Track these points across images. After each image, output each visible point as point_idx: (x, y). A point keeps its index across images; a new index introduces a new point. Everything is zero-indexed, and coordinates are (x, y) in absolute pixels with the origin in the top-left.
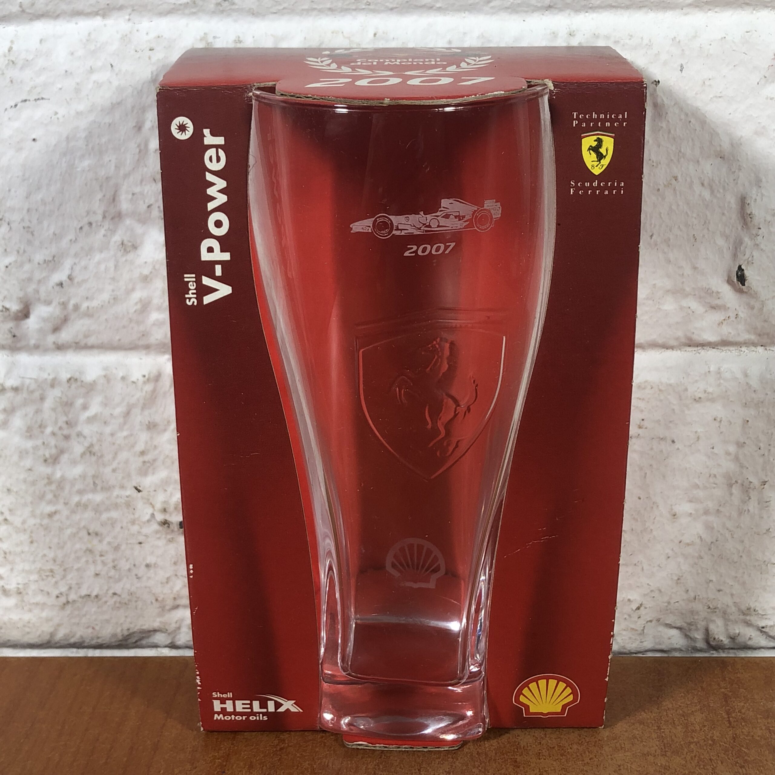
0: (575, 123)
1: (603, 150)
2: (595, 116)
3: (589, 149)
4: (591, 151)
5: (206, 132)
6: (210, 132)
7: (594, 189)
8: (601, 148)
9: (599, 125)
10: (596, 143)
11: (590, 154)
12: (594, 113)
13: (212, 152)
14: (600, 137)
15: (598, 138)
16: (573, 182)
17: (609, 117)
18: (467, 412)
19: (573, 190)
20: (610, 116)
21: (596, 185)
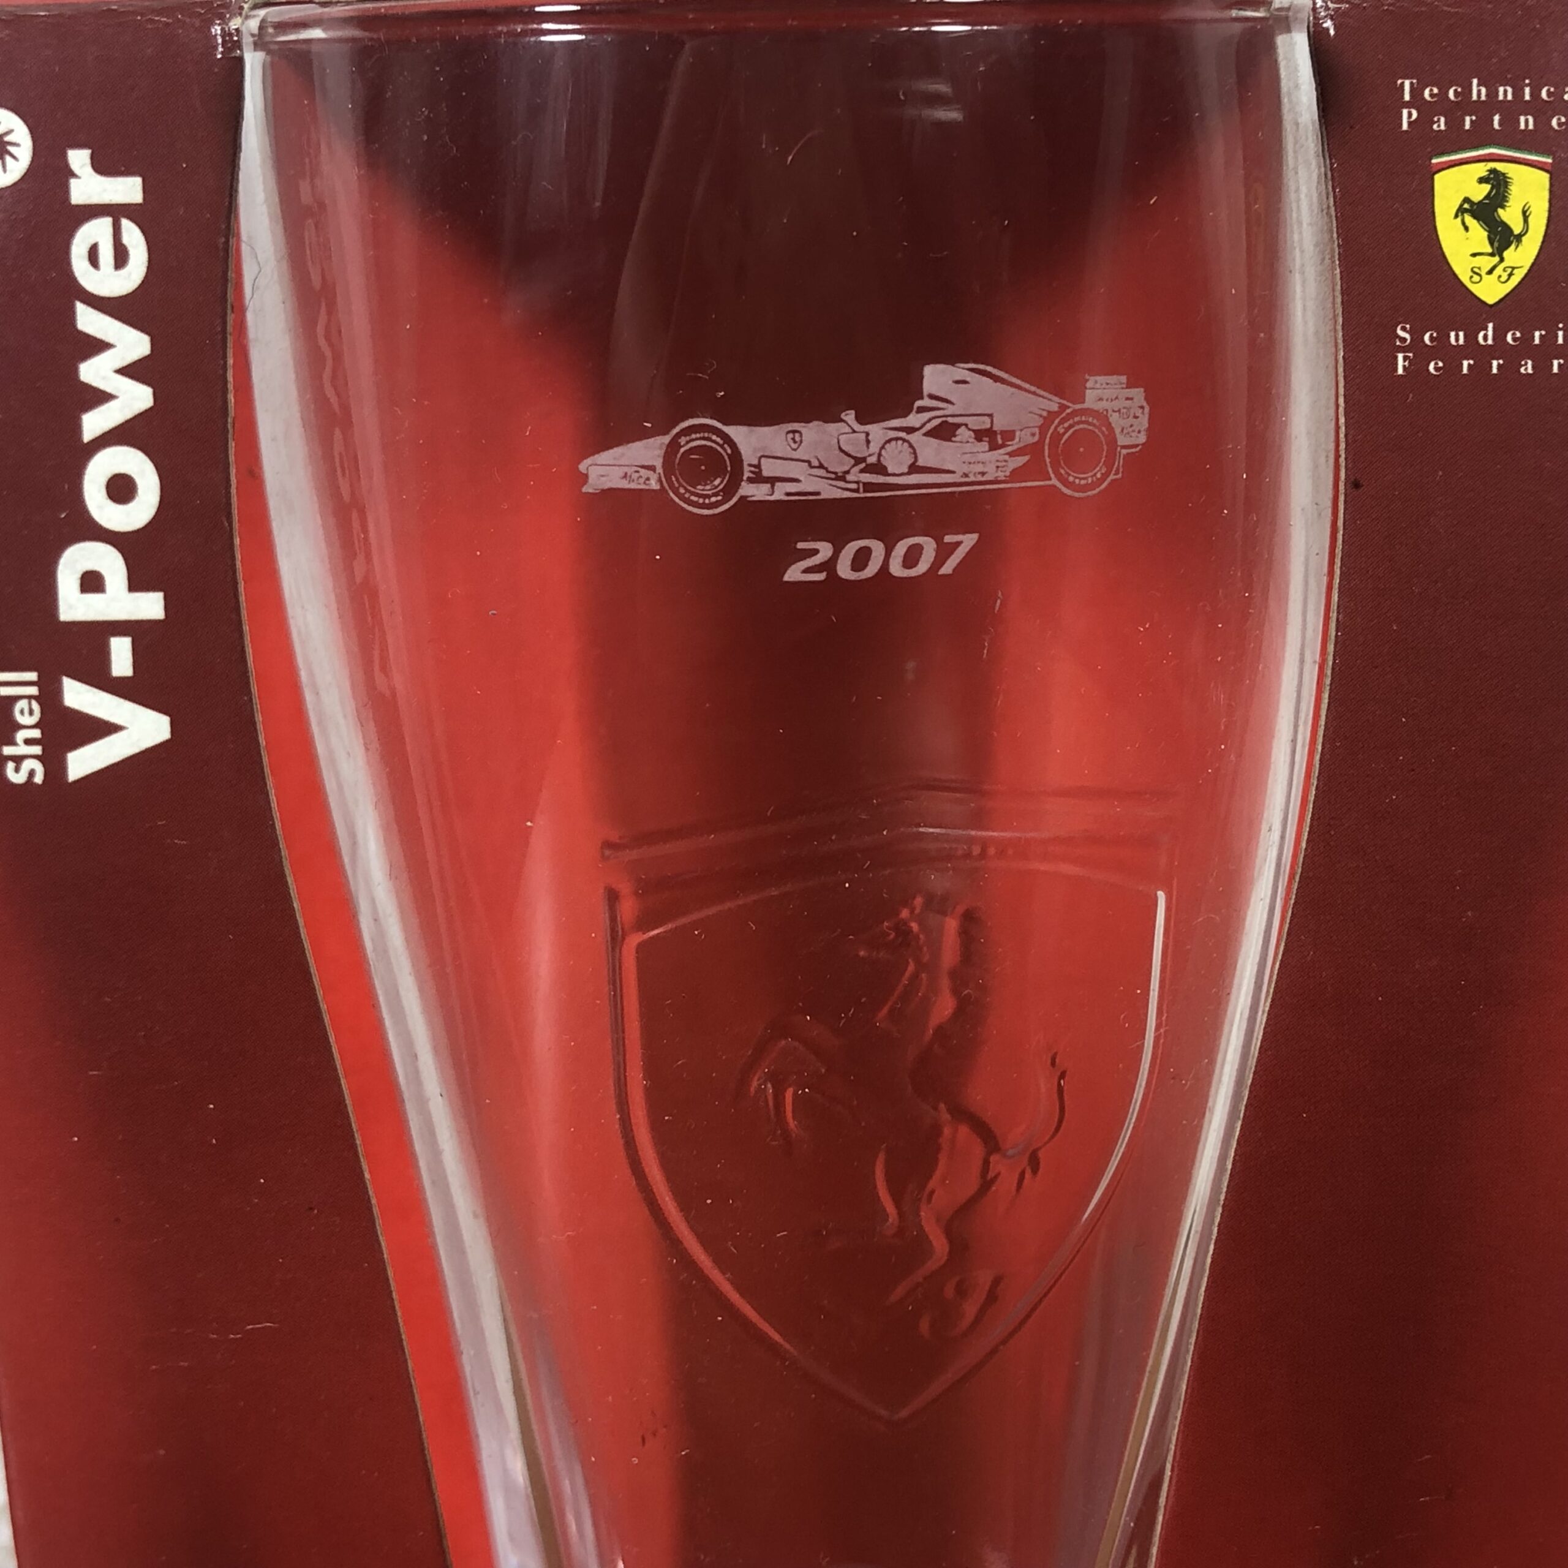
0: (1407, 117)
1: (1510, 215)
2: (1479, 92)
3: (1461, 211)
4: (1468, 219)
5: (79, 159)
6: (92, 157)
7: (1483, 355)
8: (1503, 207)
9: (1496, 126)
10: (1486, 188)
11: (1466, 229)
12: (1475, 81)
13: (97, 231)
14: (1500, 166)
15: (1493, 171)
16: (1404, 329)
17: (1531, 95)
18: (1028, 1175)
19: (1405, 358)
20: (1535, 94)
21: (1490, 342)
